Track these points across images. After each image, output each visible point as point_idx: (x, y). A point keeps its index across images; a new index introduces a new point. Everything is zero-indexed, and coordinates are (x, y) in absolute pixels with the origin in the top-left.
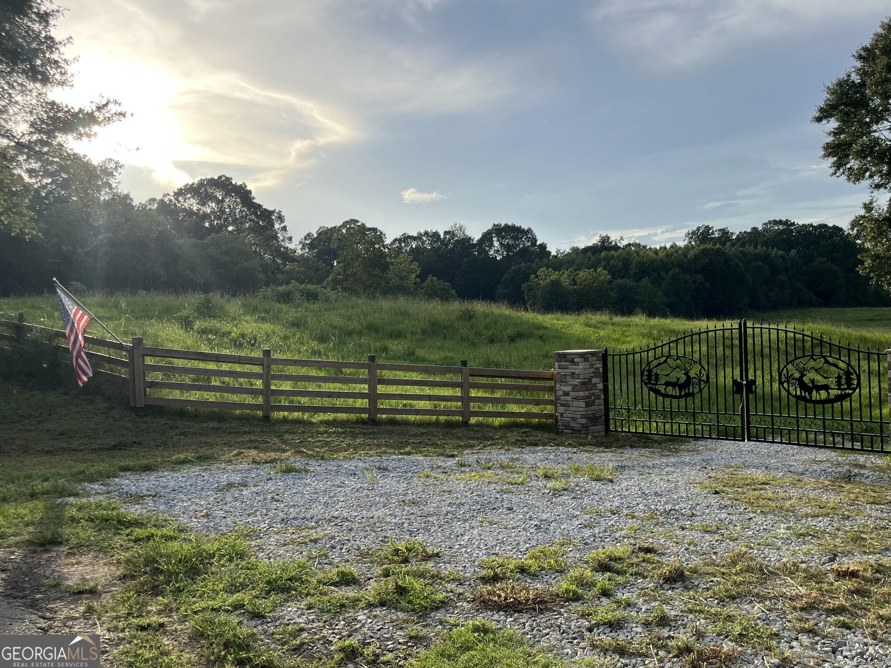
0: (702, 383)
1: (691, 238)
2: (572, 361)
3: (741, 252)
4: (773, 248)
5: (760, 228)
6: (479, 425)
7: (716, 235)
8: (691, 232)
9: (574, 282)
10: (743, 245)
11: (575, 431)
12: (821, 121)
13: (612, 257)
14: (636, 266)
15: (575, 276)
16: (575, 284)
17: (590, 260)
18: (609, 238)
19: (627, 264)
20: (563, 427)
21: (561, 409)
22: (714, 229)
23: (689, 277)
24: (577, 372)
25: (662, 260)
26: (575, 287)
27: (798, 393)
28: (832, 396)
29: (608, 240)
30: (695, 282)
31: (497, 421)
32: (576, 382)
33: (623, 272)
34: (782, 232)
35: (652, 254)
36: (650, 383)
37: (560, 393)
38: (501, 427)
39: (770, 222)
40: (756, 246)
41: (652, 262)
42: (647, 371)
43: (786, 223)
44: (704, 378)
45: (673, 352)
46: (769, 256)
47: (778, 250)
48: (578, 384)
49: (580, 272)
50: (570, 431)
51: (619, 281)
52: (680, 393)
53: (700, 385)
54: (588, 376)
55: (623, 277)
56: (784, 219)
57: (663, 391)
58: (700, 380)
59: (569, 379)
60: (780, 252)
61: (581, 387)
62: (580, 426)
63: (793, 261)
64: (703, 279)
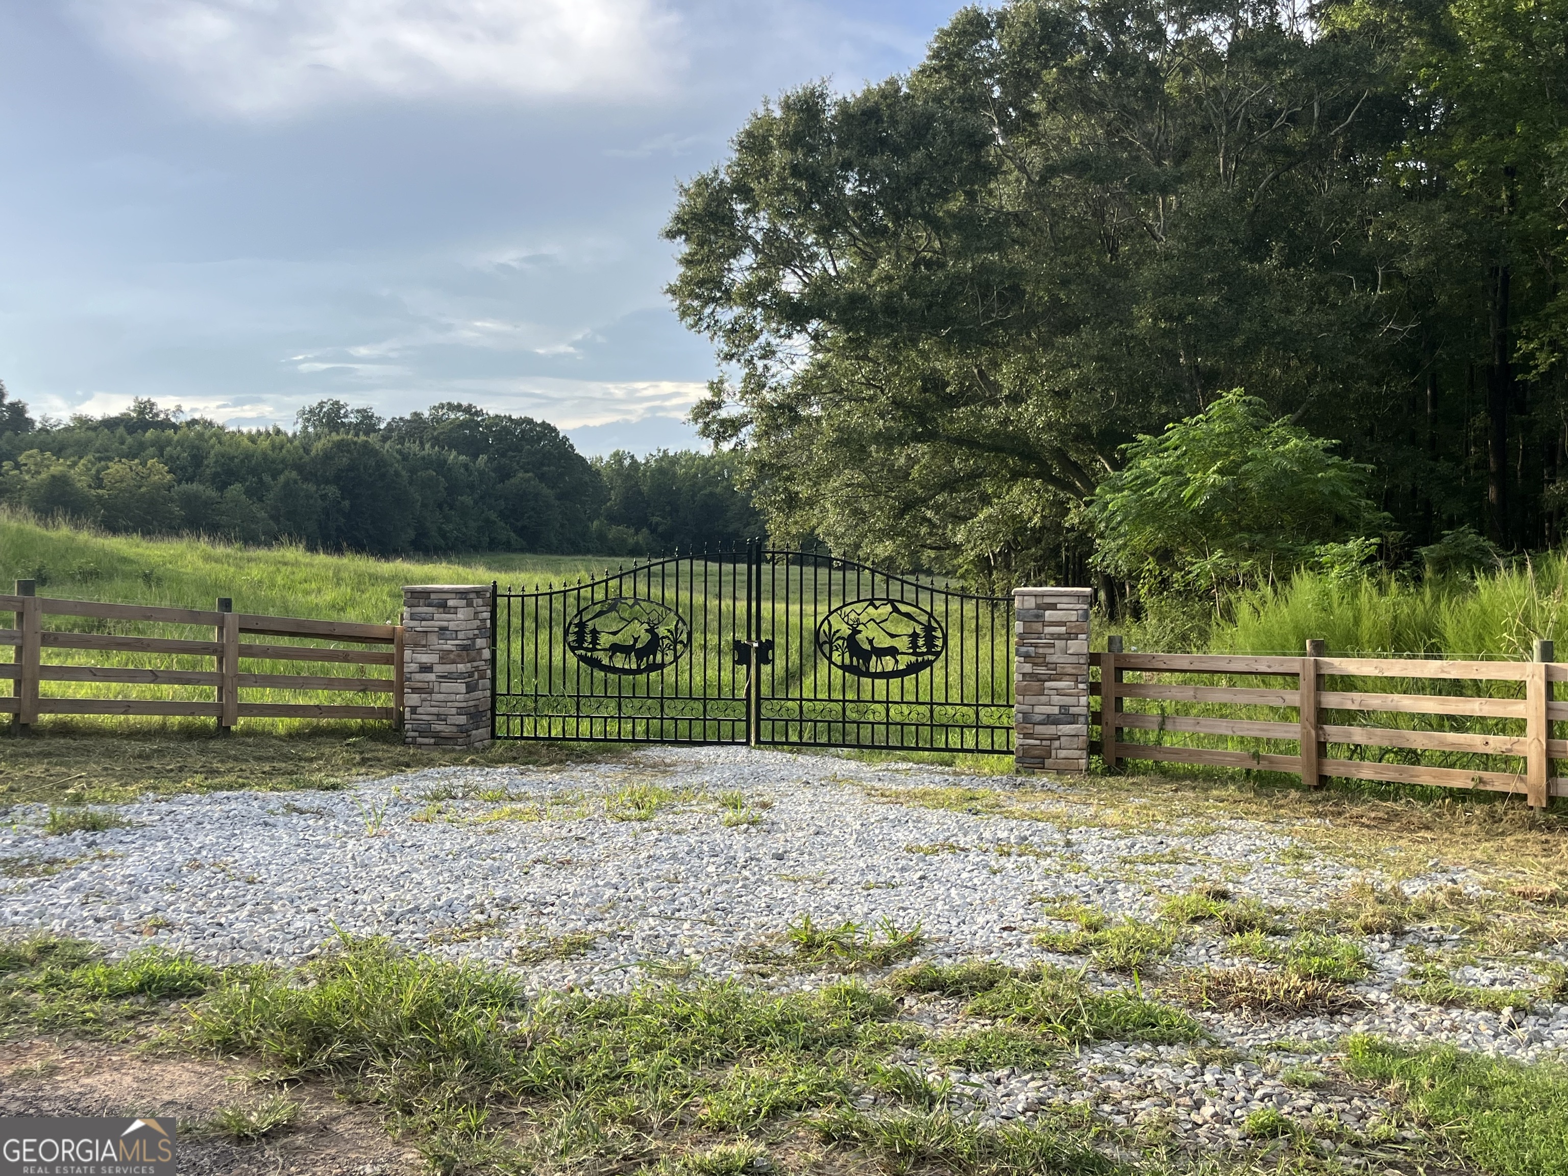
0: (679, 647)
1: (308, 420)
2: (443, 606)
3: (399, 452)
4: (450, 450)
5: (426, 414)
6: (249, 733)
7: (353, 419)
8: (307, 409)
9: (98, 482)
10: (401, 440)
11: (441, 740)
12: (675, 237)
13: (169, 442)
14: (216, 462)
15: (98, 472)
16: (100, 486)
17: (122, 443)
18: (153, 404)
19: (197, 457)
20: (417, 734)
21: (412, 699)
22: (349, 408)
23: (314, 488)
24: (452, 626)
25: (264, 454)
26: (100, 491)
27: (847, 661)
28: (901, 667)
29: (151, 409)
30: (324, 497)
31: (282, 724)
32: (450, 645)
33: (190, 470)
34: (463, 425)
35: (246, 441)
36: (580, 647)
37: (414, 667)
38: (294, 736)
39: (442, 406)
40: (422, 444)
41: (248, 456)
42: (577, 625)
43: (468, 410)
44: (684, 637)
45: (627, 592)
46: (445, 461)
47: (459, 454)
48: (454, 648)
49: (110, 464)
50: (432, 741)
51: (185, 486)
52: (639, 666)
53: (675, 650)
54: (470, 634)
55: (190, 480)
56: (465, 403)
57: (605, 661)
58: (675, 642)
59: (433, 639)
60: (462, 458)
61: (459, 656)
62: (454, 729)
63: (482, 473)
64: (338, 493)
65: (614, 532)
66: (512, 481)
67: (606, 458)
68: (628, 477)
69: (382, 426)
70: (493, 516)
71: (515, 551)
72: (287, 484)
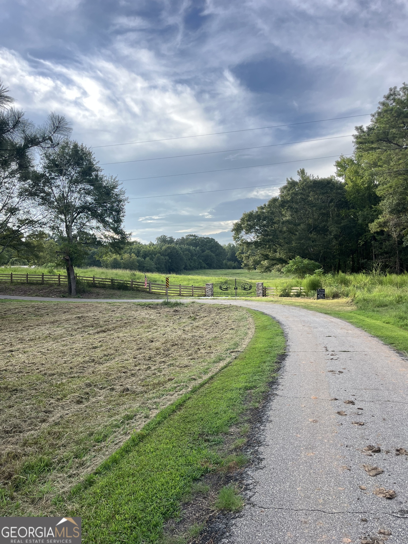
0: (229, 288)
1: (159, 240)
3: (180, 247)
4: (191, 246)
5: (185, 237)
7: (168, 239)
10: (180, 244)
14: (143, 252)
16: (122, 259)
19: (139, 251)
21: (206, 293)
22: (167, 237)
23: (163, 257)
25: (152, 250)
26: (123, 261)
27: (244, 289)
28: (248, 289)
33: (138, 254)
34: (193, 240)
37: (207, 290)
39: (188, 235)
40: (185, 245)
41: (149, 251)
42: (220, 286)
46: (190, 249)
51: (138, 258)
52: (226, 290)
56: (194, 234)
57: (223, 290)
60: (194, 248)
62: (211, 294)
63: (198, 251)
64: (168, 258)
65: (229, 263)
66: (205, 252)
67: (227, 245)
68: (232, 249)
69: (175, 240)
70: (201, 261)
71: (206, 269)
72: (158, 257)
